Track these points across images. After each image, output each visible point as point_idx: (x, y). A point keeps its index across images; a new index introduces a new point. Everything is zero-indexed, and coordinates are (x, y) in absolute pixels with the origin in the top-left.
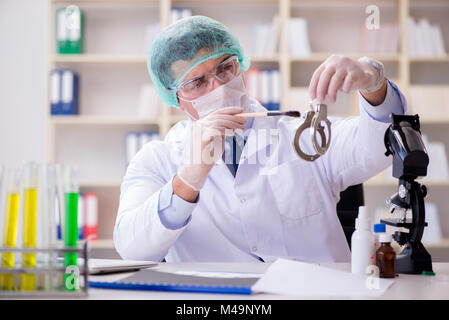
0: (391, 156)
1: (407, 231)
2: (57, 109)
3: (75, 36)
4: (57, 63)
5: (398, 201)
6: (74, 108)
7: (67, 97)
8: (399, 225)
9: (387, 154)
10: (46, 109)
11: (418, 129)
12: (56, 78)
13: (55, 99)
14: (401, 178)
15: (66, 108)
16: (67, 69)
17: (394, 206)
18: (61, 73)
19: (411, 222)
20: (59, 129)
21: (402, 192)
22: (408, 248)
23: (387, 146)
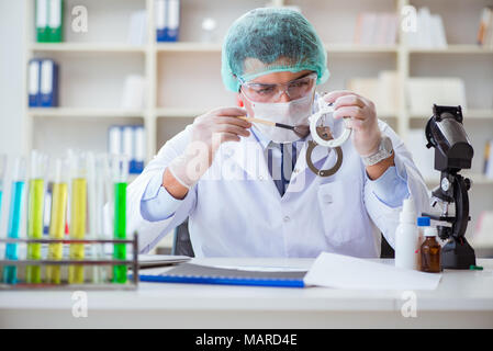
0: (433, 149)
1: (450, 225)
2: (35, 101)
3: (55, 22)
4: (35, 52)
5: (440, 194)
6: (53, 100)
7: (47, 87)
8: (442, 219)
9: (428, 146)
10: (25, 101)
11: (461, 121)
12: (34, 67)
13: (34, 90)
14: (443, 172)
15: (46, 99)
16: (47, 59)
17: (436, 199)
18: (40, 62)
19: (454, 216)
20: (37, 122)
21: (446, 185)
22: (451, 242)
23: (428, 138)
